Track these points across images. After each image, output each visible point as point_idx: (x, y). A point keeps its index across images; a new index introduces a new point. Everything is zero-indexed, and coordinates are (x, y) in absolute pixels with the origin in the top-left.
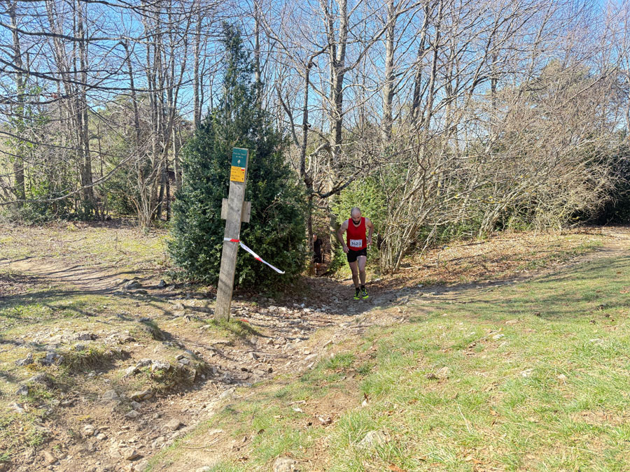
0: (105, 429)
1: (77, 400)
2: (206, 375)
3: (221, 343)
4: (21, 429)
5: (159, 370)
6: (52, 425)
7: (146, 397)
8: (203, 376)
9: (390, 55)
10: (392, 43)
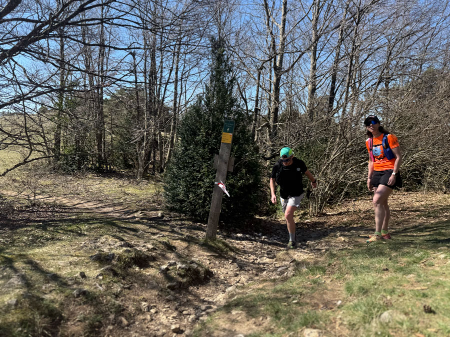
0: (155, 306)
1: (132, 286)
2: (210, 276)
3: (213, 256)
4: (105, 301)
5: (182, 269)
6: (122, 300)
7: (176, 287)
8: (208, 276)
9: (314, 63)
10: (316, 54)
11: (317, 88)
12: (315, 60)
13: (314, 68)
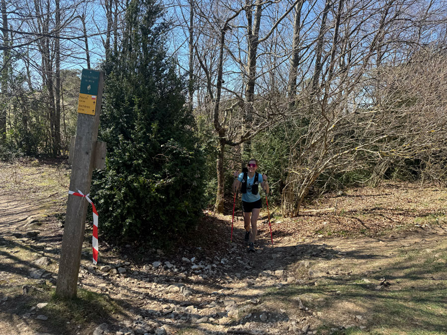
9: (296, 33)
10: (299, 22)
11: (300, 62)
12: (298, 29)
13: (297, 39)
